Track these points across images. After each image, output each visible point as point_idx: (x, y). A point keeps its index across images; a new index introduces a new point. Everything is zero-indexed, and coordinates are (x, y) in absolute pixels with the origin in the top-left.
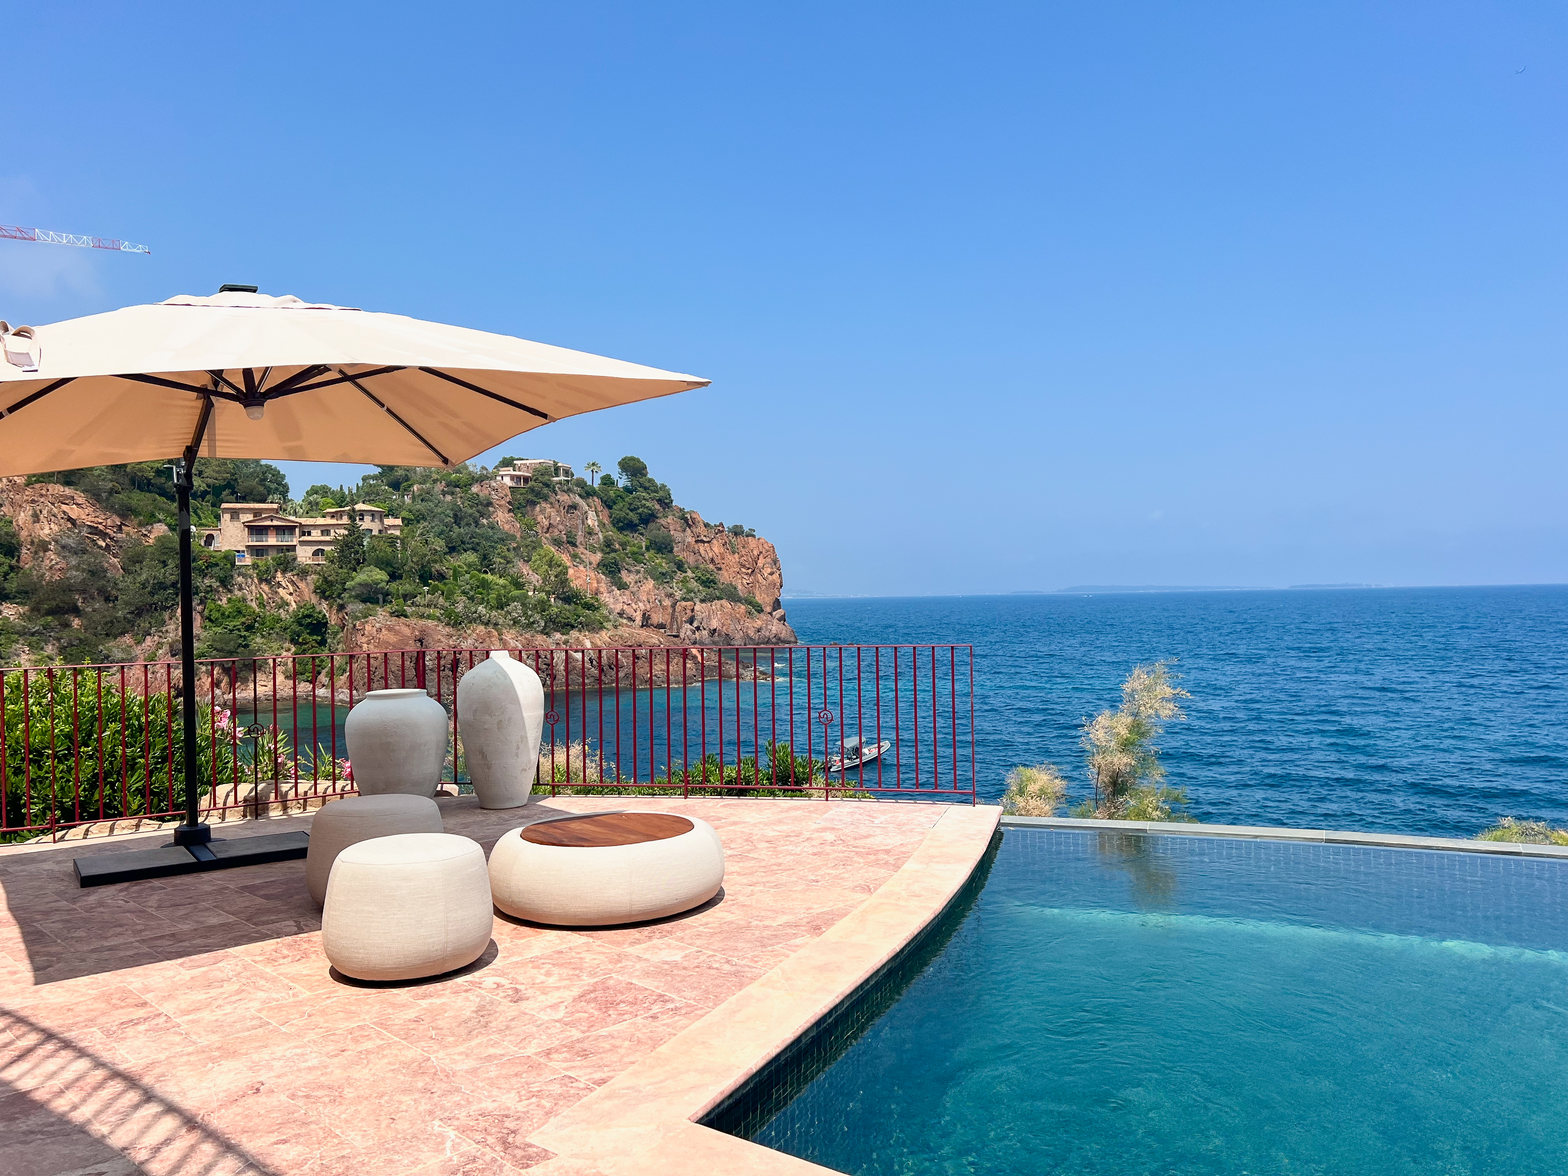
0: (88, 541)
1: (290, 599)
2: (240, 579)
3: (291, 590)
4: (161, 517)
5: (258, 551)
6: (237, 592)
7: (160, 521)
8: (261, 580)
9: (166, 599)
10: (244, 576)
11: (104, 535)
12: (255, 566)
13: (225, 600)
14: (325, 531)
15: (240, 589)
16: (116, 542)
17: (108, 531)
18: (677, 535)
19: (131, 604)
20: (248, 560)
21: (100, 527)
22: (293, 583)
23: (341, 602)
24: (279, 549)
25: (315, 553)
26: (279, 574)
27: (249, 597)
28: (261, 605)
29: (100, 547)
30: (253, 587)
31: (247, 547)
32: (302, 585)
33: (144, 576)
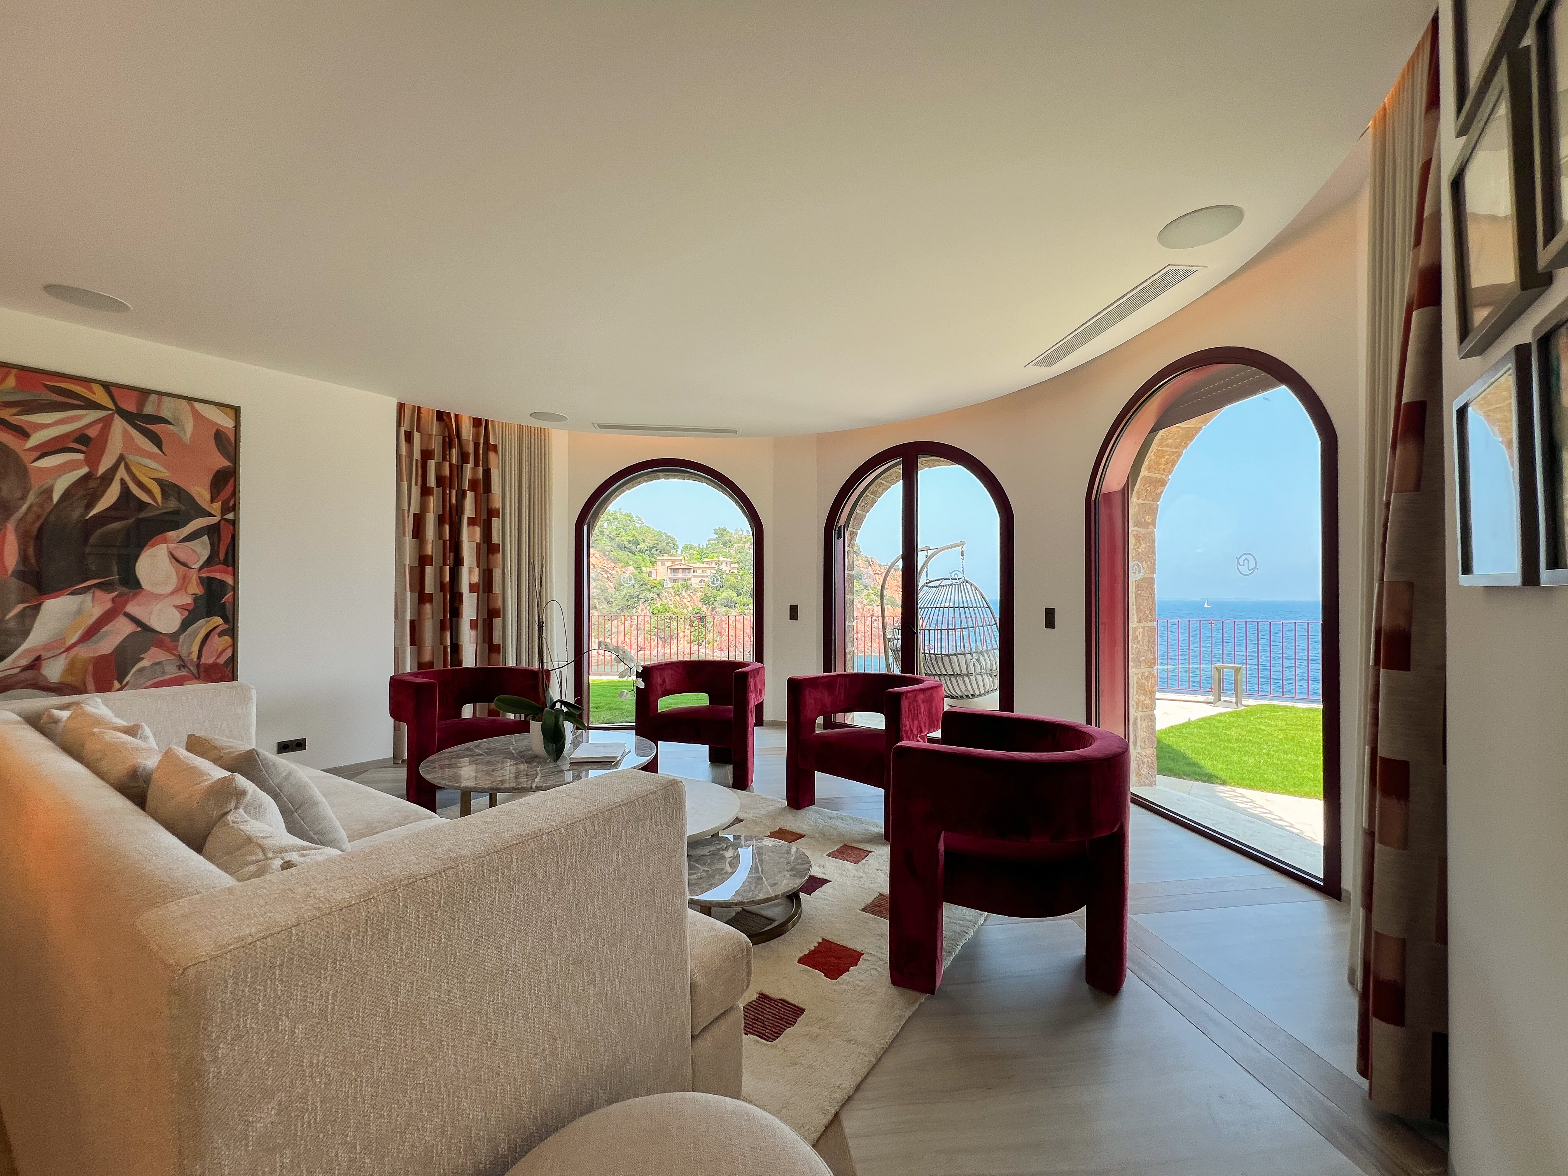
0: (600, 575)
1: (689, 604)
2: (666, 594)
3: (689, 600)
4: (631, 563)
5: (675, 580)
6: (664, 600)
7: (631, 565)
8: (676, 595)
9: (634, 603)
10: (668, 592)
11: (607, 572)
12: (673, 588)
13: (659, 604)
14: (704, 570)
15: (666, 599)
16: (612, 575)
17: (608, 570)
18: (864, 571)
19: (619, 605)
20: (670, 584)
21: (606, 568)
22: (690, 596)
23: (714, 607)
24: (685, 579)
25: (700, 582)
26: (684, 592)
27: (670, 603)
28: (676, 607)
29: (605, 578)
30: (672, 598)
31: (670, 578)
32: (694, 597)
33: (624, 592)
